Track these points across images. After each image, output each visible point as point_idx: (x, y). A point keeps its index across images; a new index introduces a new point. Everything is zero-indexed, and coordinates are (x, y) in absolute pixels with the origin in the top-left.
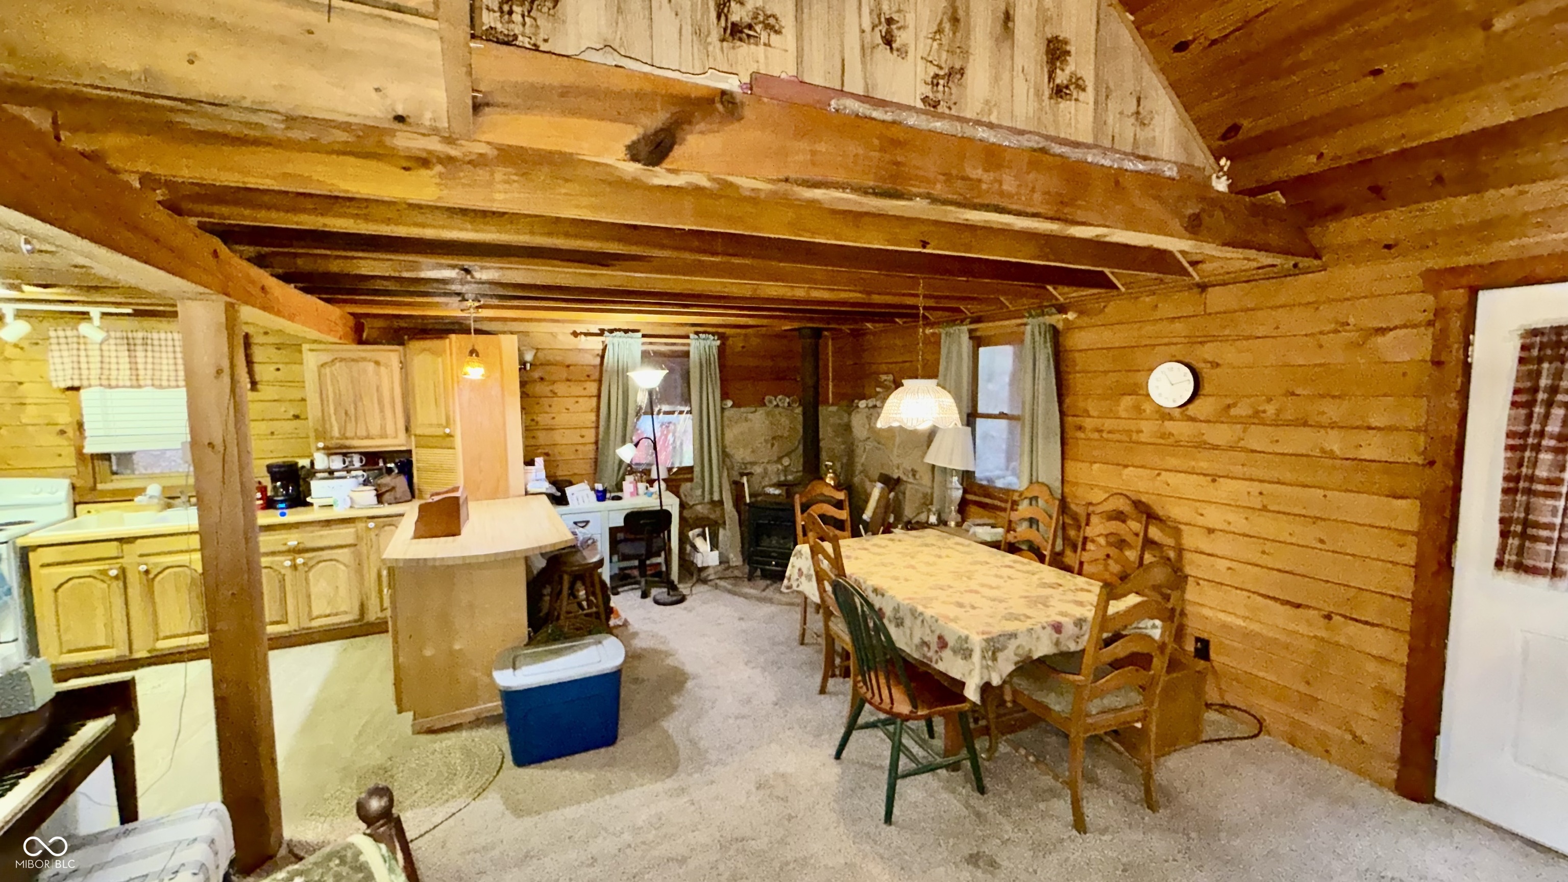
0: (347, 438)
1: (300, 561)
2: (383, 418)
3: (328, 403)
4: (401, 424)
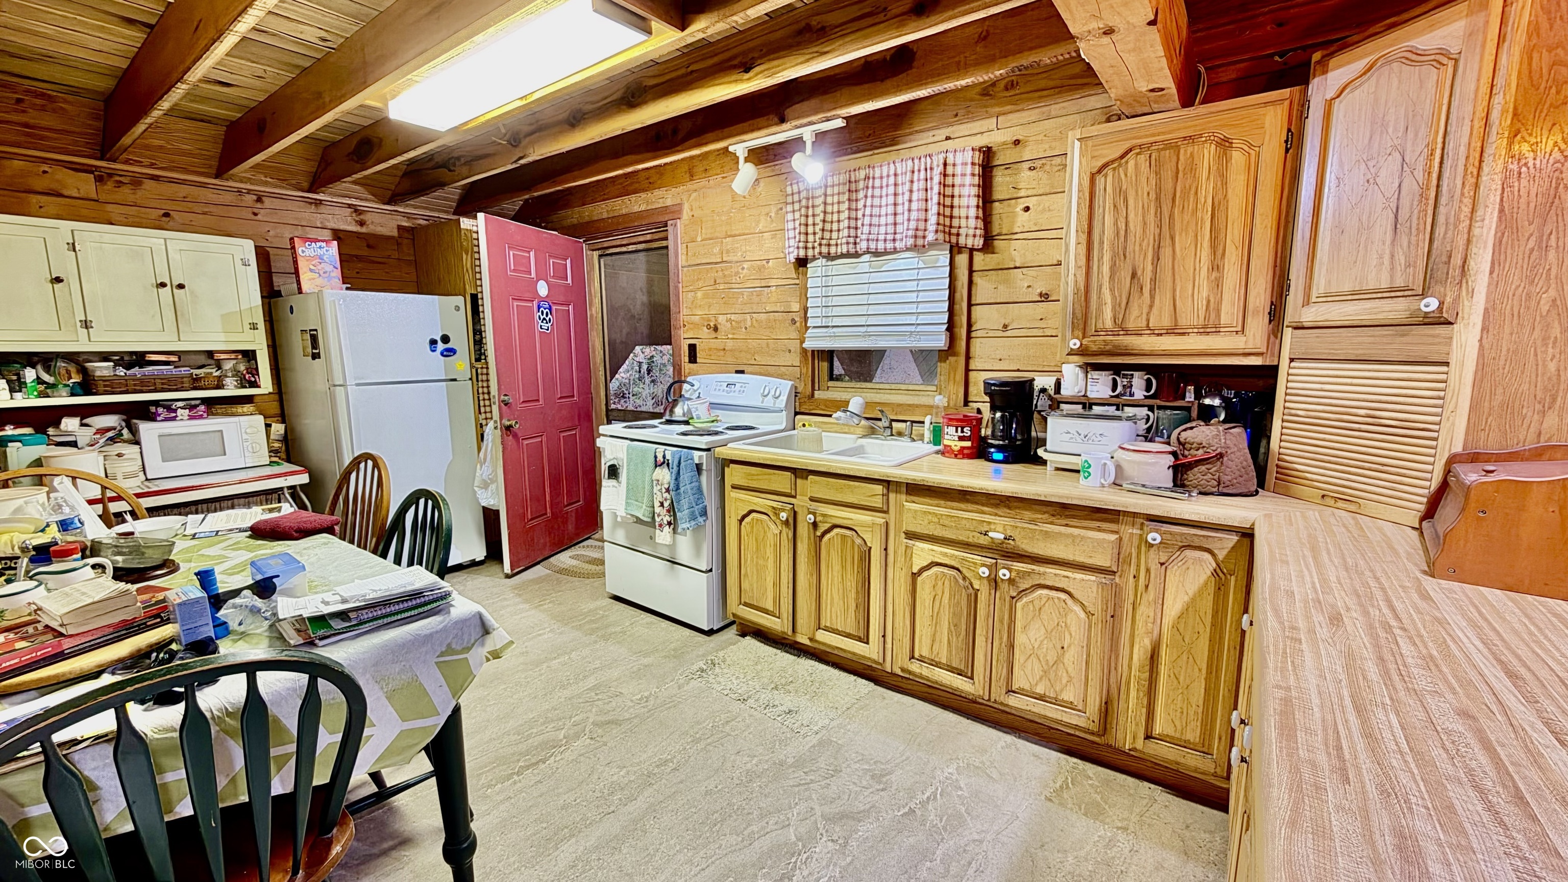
0: (1127, 333)
1: (1003, 573)
2: (1218, 284)
3: (1100, 259)
4: (1261, 296)
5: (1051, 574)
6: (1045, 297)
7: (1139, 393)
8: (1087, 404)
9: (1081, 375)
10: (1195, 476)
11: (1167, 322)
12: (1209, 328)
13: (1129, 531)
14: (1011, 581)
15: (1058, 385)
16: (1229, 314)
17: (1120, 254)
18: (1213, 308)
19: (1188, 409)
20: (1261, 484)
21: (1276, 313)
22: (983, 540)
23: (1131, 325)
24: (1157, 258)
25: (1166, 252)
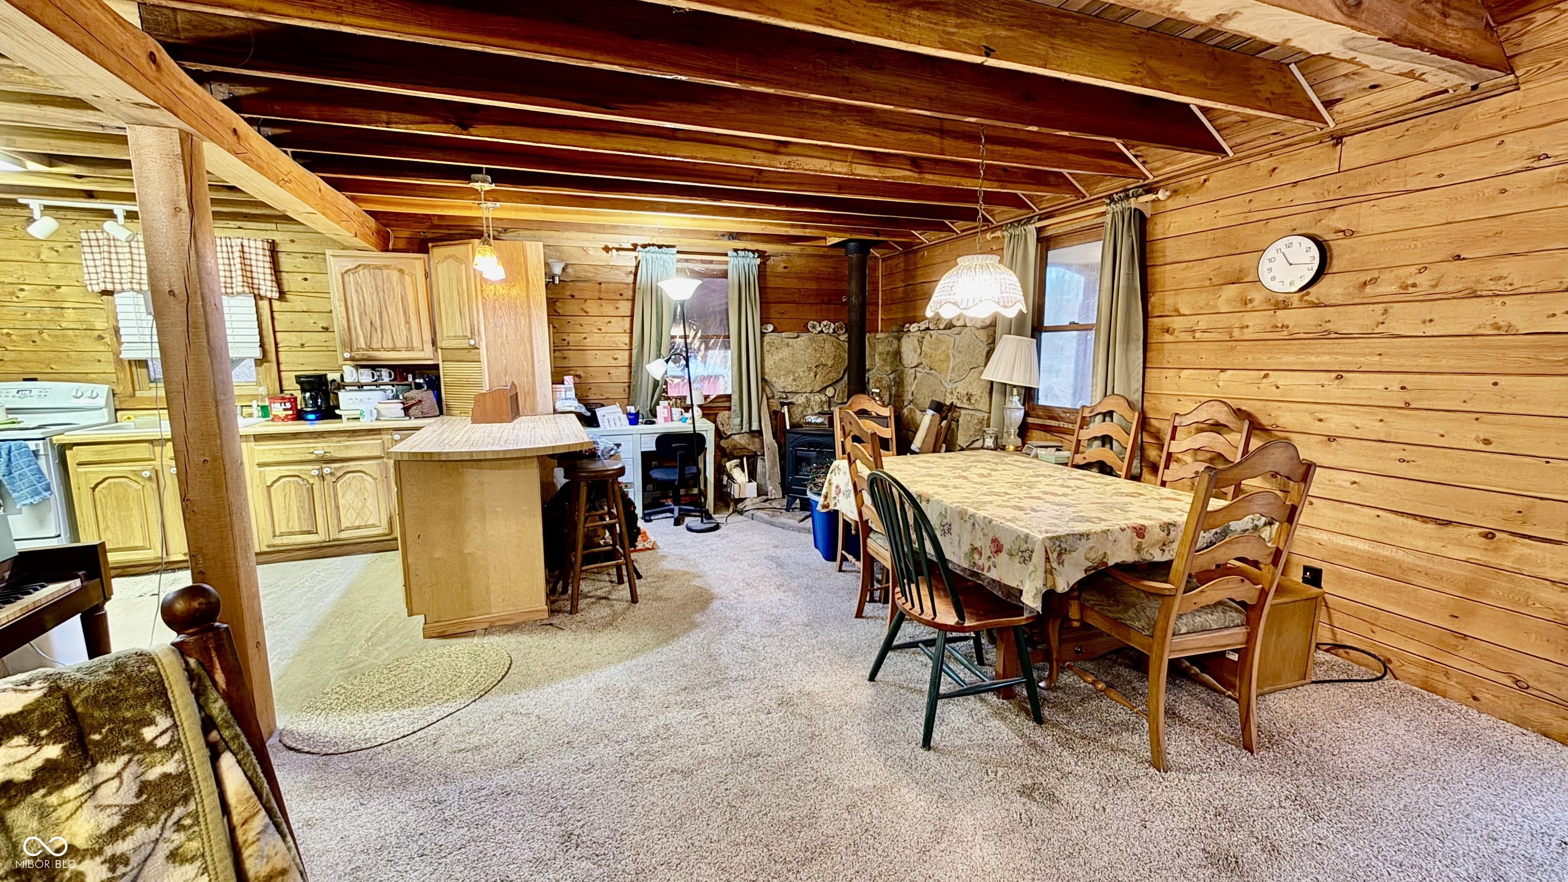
0: (373, 350)
1: (326, 470)
2: (409, 329)
3: (353, 314)
4: (427, 337)
5: (352, 465)
6: (326, 329)
7: (386, 379)
8: (360, 386)
9: (354, 371)
10: (412, 411)
11: (391, 346)
12: (410, 349)
13: (386, 437)
14: (332, 474)
15: (342, 377)
16: (416, 343)
17: (363, 314)
18: (409, 339)
19: (410, 385)
20: (441, 413)
21: (434, 343)
22: (312, 457)
23: (374, 346)
24: (381, 317)
25: (385, 314)
